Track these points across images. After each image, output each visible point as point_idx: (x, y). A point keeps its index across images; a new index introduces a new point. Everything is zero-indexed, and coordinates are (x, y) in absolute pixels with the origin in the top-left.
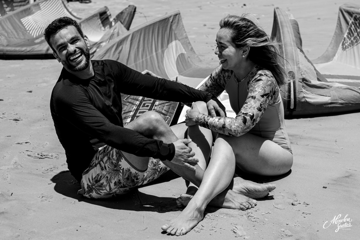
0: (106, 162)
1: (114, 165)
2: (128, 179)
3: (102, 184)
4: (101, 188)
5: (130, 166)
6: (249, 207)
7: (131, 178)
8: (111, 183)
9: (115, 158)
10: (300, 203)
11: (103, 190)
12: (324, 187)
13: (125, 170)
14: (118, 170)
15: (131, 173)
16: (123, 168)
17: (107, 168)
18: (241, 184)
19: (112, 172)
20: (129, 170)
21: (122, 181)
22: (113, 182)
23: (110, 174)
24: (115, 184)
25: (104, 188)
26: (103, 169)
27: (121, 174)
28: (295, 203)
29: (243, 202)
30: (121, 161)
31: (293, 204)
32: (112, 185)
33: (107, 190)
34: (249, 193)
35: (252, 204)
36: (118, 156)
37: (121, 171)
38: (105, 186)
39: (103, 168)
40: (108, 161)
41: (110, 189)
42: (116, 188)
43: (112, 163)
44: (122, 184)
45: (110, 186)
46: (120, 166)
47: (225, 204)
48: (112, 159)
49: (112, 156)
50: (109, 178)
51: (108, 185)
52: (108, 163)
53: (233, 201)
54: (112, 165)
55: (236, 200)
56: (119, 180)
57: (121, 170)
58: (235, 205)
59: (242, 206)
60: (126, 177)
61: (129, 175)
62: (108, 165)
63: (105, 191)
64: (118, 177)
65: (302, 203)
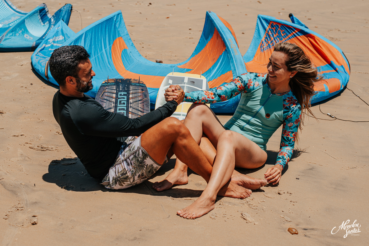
0: (132, 159)
1: (139, 161)
2: (149, 172)
3: (128, 177)
4: (126, 180)
5: (153, 162)
6: (247, 196)
7: (153, 170)
8: (136, 175)
9: (141, 156)
10: (284, 193)
11: (127, 181)
12: (297, 178)
13: (148, 165)
14: (142, 166)
15: (153, 167)
16: (147, 165)
17: (133, 164)
18: (238, 177)
19: (138, 167)
20: (152, 165)
21: (145, 174)
22: (138, 175)
23: (136, 168)
24: (139, 176)
25: (128, 180)
26: (129, 165)
27: (145, 169)
28: (281, 192)
29: (242, 192)
30: (146, 159)
31: (279, 194)
32: (136, 178)
33: (130, 182)
34: (245, 185)
35: (249, 193)
36: (144, 155)
37: (145, 167)
38: (130, 179)
39: (129, 163)
40: (134, 158)
41: (134, 181)
42: (138, 179)
43: (138, 160)
44: (144, 176)
45: (134, 178)
46: (145, 163)
47: (227, 193)
48: (139, 157)
49: (138, 155)
50: (134, 172)
51: (133, 177)
52: (134, 160)
53: (235, 192)
54: (138, 162)
55: (237, 190)
56: (143, 173)
57: (146, 165)
58: (236, 194)
59: (242, 196)
60: (149, 170)
61: (151, 169)
62: (134, 162)
63: (129, 183)
64: (142, 171)
65: (286, 193)
